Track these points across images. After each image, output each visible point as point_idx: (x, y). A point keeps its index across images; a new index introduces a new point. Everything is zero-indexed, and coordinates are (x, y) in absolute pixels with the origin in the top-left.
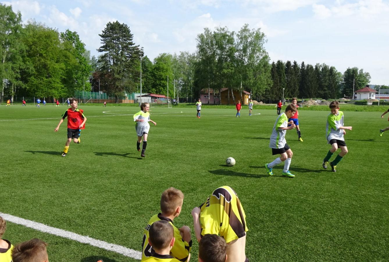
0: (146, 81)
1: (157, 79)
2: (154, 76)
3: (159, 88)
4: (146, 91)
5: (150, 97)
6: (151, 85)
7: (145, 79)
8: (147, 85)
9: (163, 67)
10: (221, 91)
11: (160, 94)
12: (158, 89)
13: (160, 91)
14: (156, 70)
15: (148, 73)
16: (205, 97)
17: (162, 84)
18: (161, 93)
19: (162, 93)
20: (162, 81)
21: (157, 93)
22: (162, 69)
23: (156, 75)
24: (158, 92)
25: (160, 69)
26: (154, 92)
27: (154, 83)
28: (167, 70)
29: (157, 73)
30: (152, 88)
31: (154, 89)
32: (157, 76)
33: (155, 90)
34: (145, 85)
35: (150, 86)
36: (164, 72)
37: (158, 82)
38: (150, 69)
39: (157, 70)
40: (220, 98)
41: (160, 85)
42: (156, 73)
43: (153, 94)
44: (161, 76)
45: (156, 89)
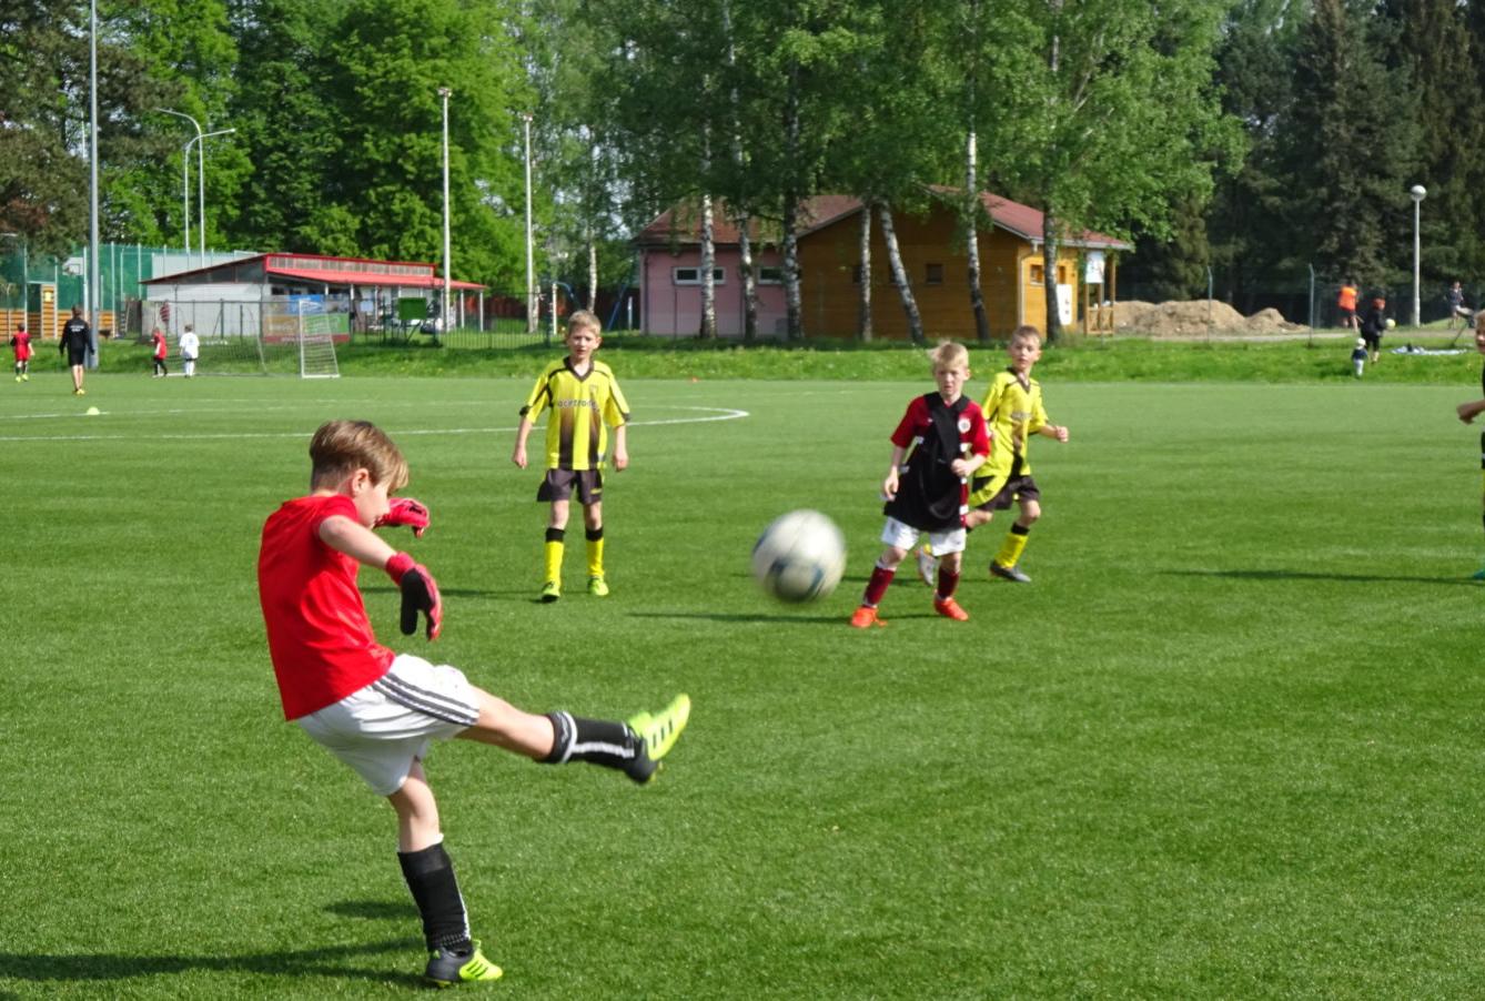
0: (269, 143)
1: (370, 118)
2: (340, 88)
3: (387, 198)
4: (269, 230)
5: (259, 280)
6: (317, 177)
7: (260, 122)
8: (276, 180)
9: (417, 10)
10: (802, 223)
11: (394, 258)
12: (374, 207)
13: (400, 229)
14: (355, 39)
15: (289, 67)
16: (683, 275)
17: (409, 167)
18: (408, 243)
19: (411, 244)
20: (411, 138)
21: (366, 242)
22: (415, 24)
23: (354, 80)
24: (381, 240)
25: (393, 31)
26: (343, 240)
27: (339, 155)
28: (456, 38)
29: (370, 63)
30: (328, 199)
31: (337, 212)
32: (367, 92)
33: (354, 223)
34: (257, 177)
35: (304, 183)
36: (434, 54)
37: (375, 148)
38: (299, 32)
39: (365, 39)
40: (796, 287)
41: (396, 172)
42: (358, 68)
43: (334, 254)
44: (403, 88)
45: (360, 205)
